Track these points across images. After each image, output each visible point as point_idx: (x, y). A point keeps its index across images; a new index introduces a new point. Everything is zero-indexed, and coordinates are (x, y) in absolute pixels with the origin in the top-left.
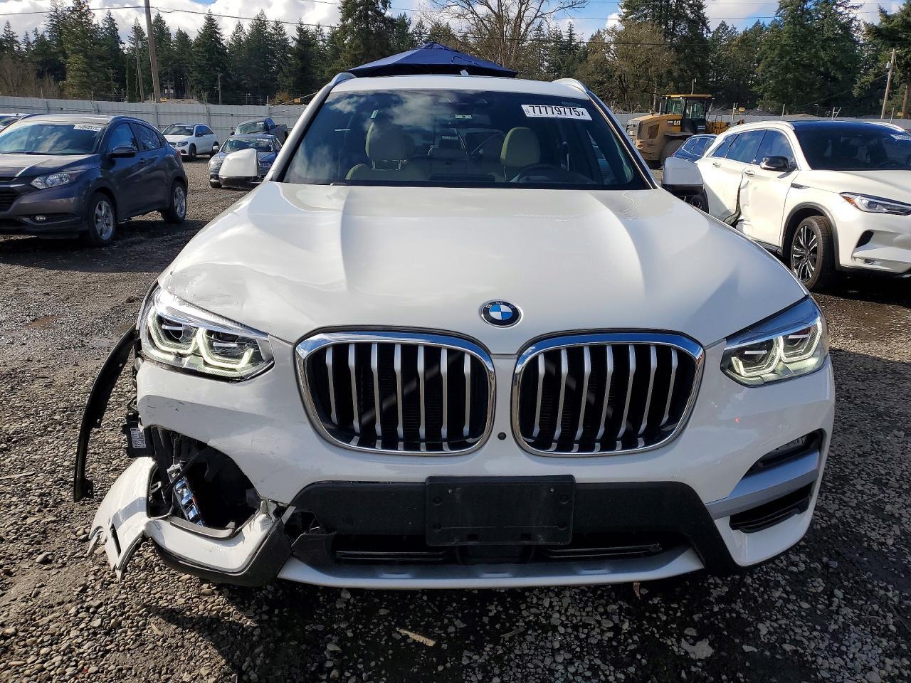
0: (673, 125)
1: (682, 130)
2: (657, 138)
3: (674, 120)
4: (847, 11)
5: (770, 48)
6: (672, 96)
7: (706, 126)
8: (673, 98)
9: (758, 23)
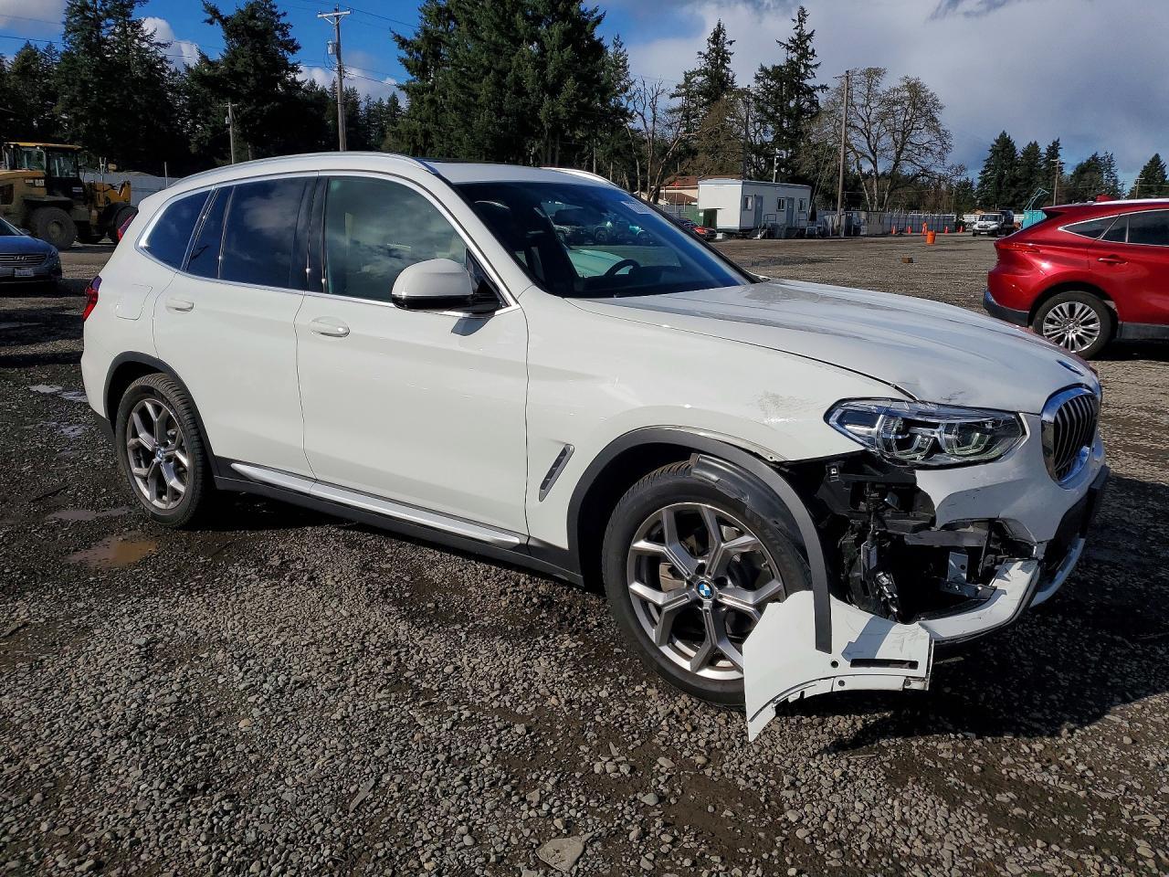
0: (33, 185)
1: (49, 193)
2: (14, 203)
3: (34, 178)
4: (153, 49)
5: (67, 83)
6: (21, 144)
7: (84, 187)
8: (23, 147)
9: (28, 46)
